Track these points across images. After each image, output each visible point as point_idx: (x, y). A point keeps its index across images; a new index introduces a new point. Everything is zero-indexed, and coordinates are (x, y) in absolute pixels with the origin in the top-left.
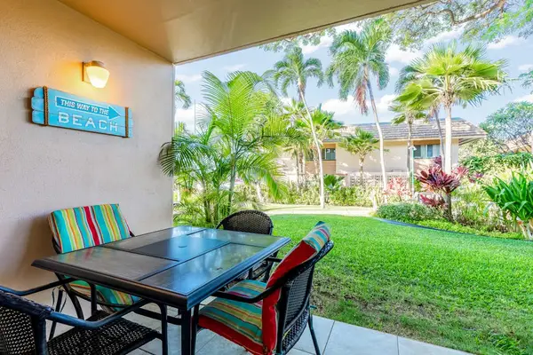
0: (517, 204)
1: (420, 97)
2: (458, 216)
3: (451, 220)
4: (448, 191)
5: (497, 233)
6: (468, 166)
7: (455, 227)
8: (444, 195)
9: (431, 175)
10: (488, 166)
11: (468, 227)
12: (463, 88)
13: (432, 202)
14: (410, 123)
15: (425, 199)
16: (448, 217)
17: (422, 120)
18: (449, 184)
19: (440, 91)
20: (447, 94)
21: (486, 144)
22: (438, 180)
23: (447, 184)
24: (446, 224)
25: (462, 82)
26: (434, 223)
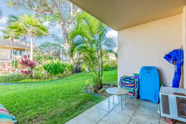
0: (52, 70)
1: (20, 30)
2: (35, 76)
3: (32, 78)
4: (32, 67)
5: (46, 80)
6: (36, 59)
7: (34, 80)
8: (30, 69)
9: (26, 62)
10: (42, 59)
11: (38, 80)
12: (36, 32)
13: (26, 72)
14: (12, 40)
15: (22, 71)
16: (31, 77)
17: (18, 40)
18: (33, 65)
19: (29, 31)
20: (31, 32)
21: (40, 53)
22: (28, 64)
23: (32, 65)
24: (31, 80)
25: (37, 30)
26: (26, 80)
